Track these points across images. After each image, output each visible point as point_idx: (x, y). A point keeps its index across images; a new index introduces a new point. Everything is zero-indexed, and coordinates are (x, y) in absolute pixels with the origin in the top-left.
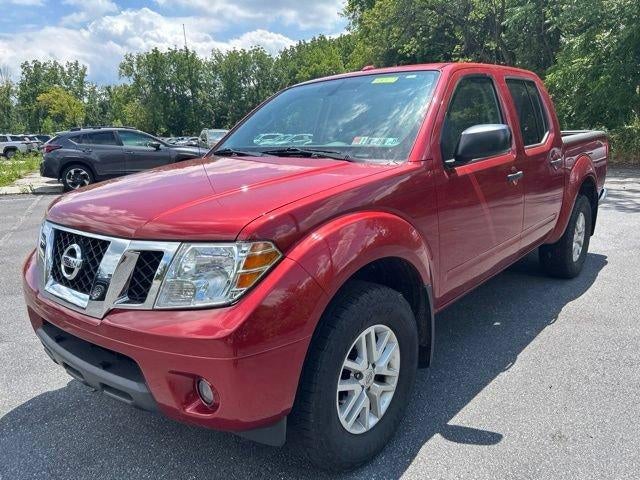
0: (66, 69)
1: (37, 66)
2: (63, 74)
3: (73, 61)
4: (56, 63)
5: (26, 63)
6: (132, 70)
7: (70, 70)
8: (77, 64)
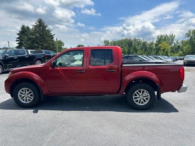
0: (169, 37)
1: (161, 36)
2: (168, 38)
3: (171, 34)
4: (166, 35)
5: (159, 36)
6: (190, 35)
7: (170, 37)
8: (172, 35)
